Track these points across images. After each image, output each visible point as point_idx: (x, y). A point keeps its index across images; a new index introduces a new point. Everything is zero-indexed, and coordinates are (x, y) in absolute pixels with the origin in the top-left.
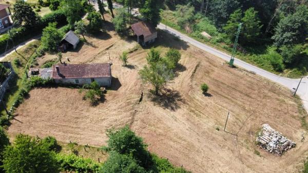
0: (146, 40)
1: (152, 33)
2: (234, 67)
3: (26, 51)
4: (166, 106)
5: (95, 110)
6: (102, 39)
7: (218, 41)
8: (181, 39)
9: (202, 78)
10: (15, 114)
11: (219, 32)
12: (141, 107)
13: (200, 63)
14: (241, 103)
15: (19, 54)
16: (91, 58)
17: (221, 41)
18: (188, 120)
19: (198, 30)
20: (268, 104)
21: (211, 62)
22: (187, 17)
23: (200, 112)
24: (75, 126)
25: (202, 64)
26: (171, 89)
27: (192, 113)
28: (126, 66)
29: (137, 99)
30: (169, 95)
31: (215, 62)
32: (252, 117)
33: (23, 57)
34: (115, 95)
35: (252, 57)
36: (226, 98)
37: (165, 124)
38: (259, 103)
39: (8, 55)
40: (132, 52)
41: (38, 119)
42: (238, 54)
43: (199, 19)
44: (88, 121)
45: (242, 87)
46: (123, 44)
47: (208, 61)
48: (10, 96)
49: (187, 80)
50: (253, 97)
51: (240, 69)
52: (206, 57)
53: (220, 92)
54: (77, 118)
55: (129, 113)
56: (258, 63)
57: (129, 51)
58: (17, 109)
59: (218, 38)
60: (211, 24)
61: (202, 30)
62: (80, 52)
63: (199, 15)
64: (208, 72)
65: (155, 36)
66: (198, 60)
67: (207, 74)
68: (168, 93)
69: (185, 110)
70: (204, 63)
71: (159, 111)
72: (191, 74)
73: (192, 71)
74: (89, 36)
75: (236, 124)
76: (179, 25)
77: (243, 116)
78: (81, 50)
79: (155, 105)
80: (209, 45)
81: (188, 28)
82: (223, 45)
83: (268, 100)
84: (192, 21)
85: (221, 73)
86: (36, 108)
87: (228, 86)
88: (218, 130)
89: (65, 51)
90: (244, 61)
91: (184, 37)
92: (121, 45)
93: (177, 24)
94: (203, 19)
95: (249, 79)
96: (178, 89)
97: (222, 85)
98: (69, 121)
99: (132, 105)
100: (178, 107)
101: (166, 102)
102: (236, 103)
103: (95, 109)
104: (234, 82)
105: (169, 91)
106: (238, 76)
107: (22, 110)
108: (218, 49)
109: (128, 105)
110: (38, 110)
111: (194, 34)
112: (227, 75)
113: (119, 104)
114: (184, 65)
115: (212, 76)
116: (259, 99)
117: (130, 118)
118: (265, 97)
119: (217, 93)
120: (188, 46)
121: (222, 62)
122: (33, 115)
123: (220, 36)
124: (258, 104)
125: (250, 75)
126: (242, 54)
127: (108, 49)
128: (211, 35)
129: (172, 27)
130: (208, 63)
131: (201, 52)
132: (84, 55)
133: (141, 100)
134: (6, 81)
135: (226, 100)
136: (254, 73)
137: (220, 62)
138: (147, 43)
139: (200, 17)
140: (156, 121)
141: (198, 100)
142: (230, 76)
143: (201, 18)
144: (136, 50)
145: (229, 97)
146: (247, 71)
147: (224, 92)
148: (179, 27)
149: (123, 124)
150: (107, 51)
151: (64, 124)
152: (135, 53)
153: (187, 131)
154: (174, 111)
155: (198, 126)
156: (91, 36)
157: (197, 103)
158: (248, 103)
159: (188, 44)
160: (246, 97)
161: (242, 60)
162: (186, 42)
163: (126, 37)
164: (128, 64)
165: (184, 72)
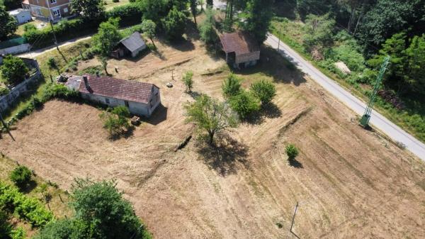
0: (238, 60)
1: (251, 51)
2: (368, 128)
3: (71, 50)
4: (215, 165)
5: (110, 146)
6: (179, 49)
7: (359, 81)
8: (299, 67)
9: (301, 135)
10: (12, 127)
11: (367, 66)
12: (176, 158)
13: (310, 109)
14: (349, 192)
15: (60, 53)
16: (148, 73)
17: (365, 82)
18: (237, 195)
19: (333, 58)
20: (402, 208)
21: (331, 112)
22: (319, 34)
23: (266, 188)
24: (71, 161)
25: (314, 112)
26: (239, 141)
27: (250, 187)
28: (190, 93)
29: (176, 144)
30: (230, 149)
31: (338, 113)
32: (356, 222)
33: (63, 57)
34: (149, 131)
35: (411, 119)
36: (327, 177)
37: (197, 193)
38: (385, 201)
39: (47, 51)
40: (211, 74)
41: (35, 140)
42: (387, 108)
43: (342, 41)
44: (92, 158)
45: (364, 166)
46: (204, 61)
47: (326, 110)
48: (22, 103)
49: (273, 133)
50: (377, 187)
51: (379, 134)
52: (326, 103)
53: (320, 165)
54: (81, 151)
55: (151, 162)
56: (418, 131)
57: (208, 72)
58: (19, 121)
59: (361, 76)
60: (359, 51)
61: (338, 58)
62: (139, 62)
63: (343, 34)
64: (317, 128)
65: (256, 56)
66: (309, 105)
67: (312, 130)
68: (231, 146)
69: (242, 178)
70: (318, 112)
71: (199, 170)
72: (284, 124)
73: (287, 121)
74: (163, 43)
75: (318, 225)
76: (304, 45)
77: (339, 216)
78: (142, 60)
79: (199, 159)
80: (341, 84)
81: (315, 53)
82: (366, 88)
83: (405, 201)
84: (328, 42)
85: (340, 133)
86: (41, 126)
87: (340, 159)
88: (280, 226)
89: (119, 58)
90: (394, 122)
91: (304, 65)
92: (201, 62)
93: (302, 44)
94: (347, 41)
95: (386, 155)
96: (248, 144)
97: (330, 153)
98: (69, 153)
99: (162, 151)
100: (233, 171)
101: (218, 158)
102: (340, 191)
103: (110, 144)
104: (354, 153)
105: (234, 143)
106: (369, 145)
107: (24, 124)
108: (354, 93)
109: (158, 150)
110: (41, 128)
111: (323, 63)
112: (349, 138)
113: (145, 145)
114: (281, 108)
115: (321, 135)
116: (388, 194)
117: (149, 170)
118: (403, 192)
119: (315, 165)
120: (305, 81)
121: (351, 116)
122: (31, 134)
123: (366, 73)
124: (382, 203)
125: (393, 148)
126: (395, 110)
127: (179, 64)
128: (351, 68)
129: (292, 47)
130: (324, 114)
131: (322, 93)
132: (141, 67)
133: (182, 147)
134: (25, 82)
135: (324, 180)
136: (401, 147)
137: (347, 116)
138: (242, 65)
139: (343, 38)
140: (186, 184)
141: (273, 169)
142: (354, 142)
143: (345, 39)
144: (219, 72)
145: (333, 177)
146: (390, 141)
147: (328, 167)
148: (303, 49)
149: (133, 176)
150: (176, 68)
151: (60, 155)
152: (215, 76)
153: (224, 213)
154: (224, 176)
155: (248, 210)
156: (166, 43)
157: (269, 173)
158: (363, 196)
159: (306, 77)
160: (363, 185)
161: (391, 119)
162: (303, 74)
163: (214, 52)
164: (193, 90)
165: (275, 119)
